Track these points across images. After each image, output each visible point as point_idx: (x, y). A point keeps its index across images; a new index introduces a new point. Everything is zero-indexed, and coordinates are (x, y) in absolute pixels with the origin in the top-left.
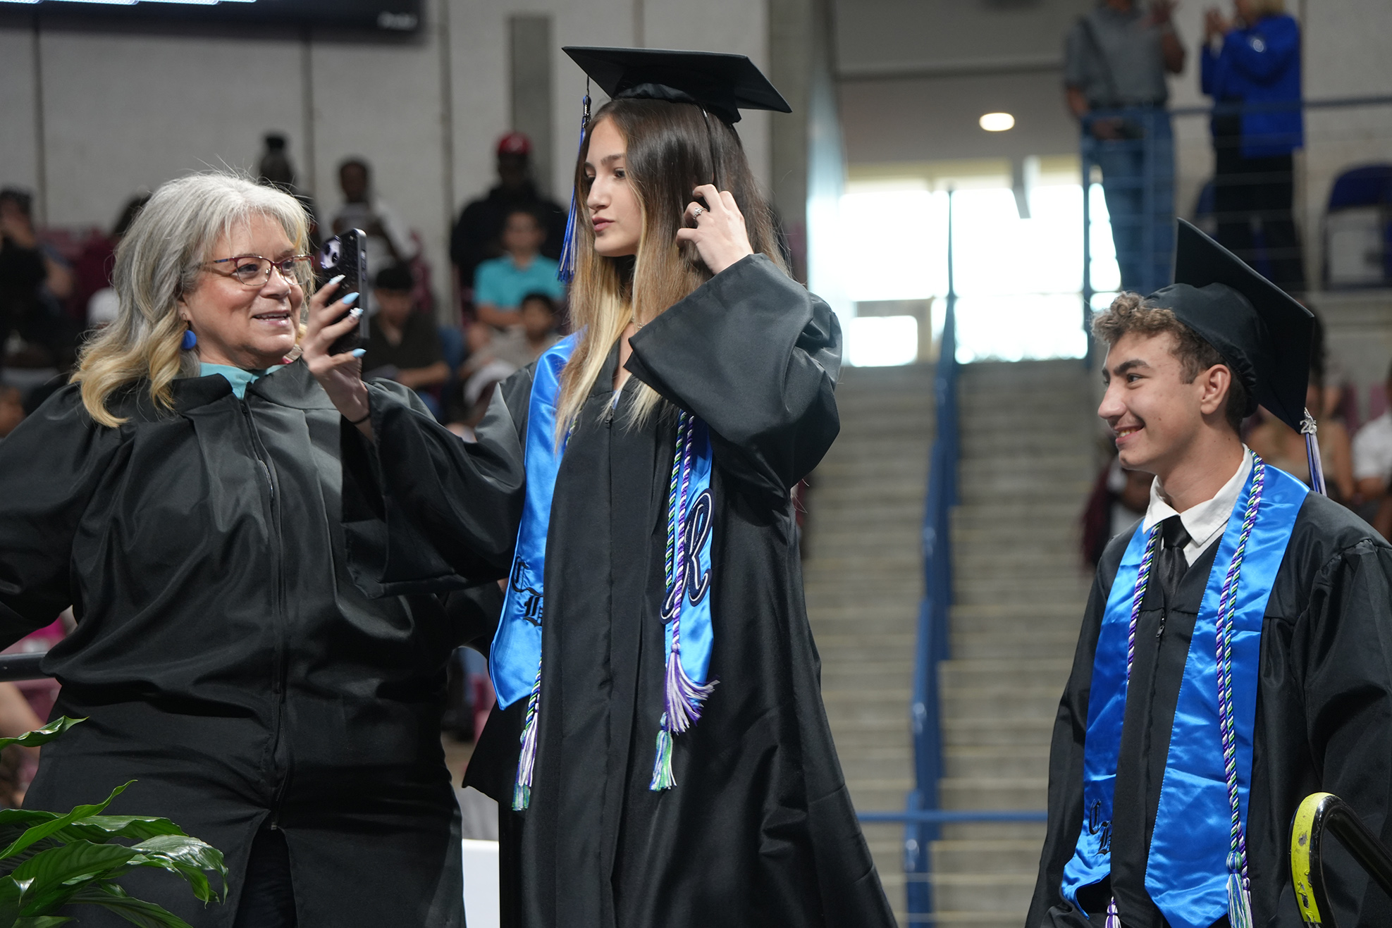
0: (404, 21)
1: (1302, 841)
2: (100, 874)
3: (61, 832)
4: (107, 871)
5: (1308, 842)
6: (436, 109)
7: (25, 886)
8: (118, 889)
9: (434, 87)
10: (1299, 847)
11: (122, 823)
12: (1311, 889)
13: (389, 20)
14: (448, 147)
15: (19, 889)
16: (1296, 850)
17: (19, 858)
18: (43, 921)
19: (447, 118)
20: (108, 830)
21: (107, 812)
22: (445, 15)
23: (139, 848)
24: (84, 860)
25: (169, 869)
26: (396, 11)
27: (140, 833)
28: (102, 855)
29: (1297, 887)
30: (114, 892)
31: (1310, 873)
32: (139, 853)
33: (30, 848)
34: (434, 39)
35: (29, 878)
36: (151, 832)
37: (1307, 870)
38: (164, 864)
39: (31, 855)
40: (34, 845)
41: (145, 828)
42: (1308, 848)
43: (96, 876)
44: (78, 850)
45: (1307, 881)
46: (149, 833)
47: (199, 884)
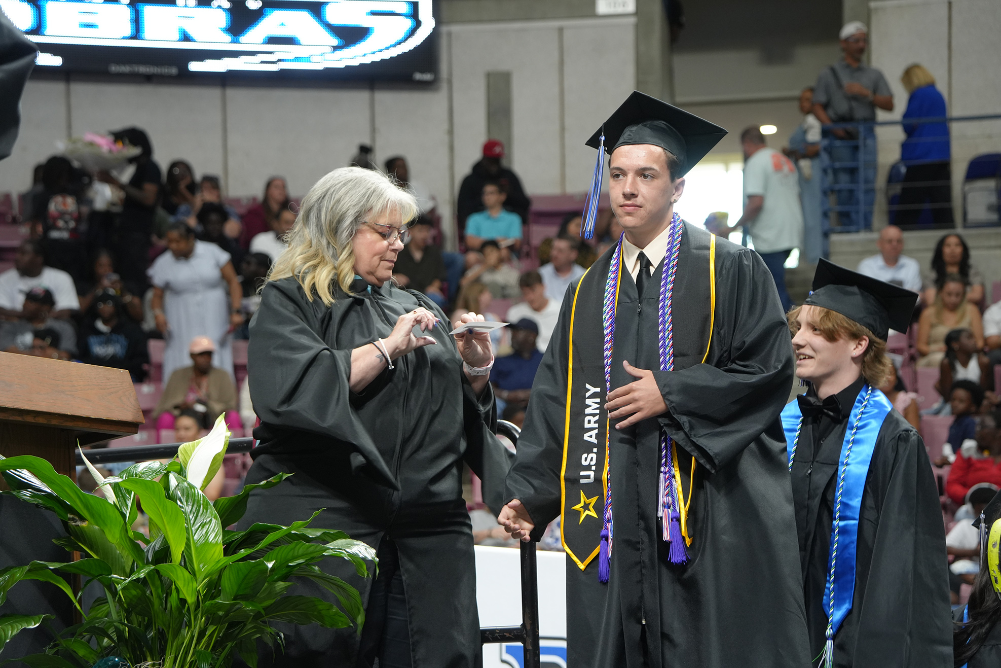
0: (428, 77)
1: (994, 546)
2: (308, 559)
3: (286, 537)
4: (313, 558)
5: (998, 546)
6: (445, 126)
7: (270, 565)
8: (317, 568)
9: (444, 115)
10: (992, 549)
11: (318, 533)
12: (1000, 573)
13: (418, 76)
14: (451, 148)
15: (267, 566)
16: (991, 551)
17: (264, 550)
18: (279, 584)
19: (451, 132)
20: (311, 537)
21: (310, 526)
22: (450, 74)
23: (329, 545)
24: (301, 551)
25: (346, 558)
26: (422, 71)
27: (328, 539)
28: (311, 549)
29: (991, 572)
30: (314, 569)
31: (999, 564)
32: (329, 549)
33: (270, 545)
34: (444, 86)
35: (272, 561)
36: (335, 538)
37: (997, 562)
38: (342, 555)
39: (272, 550)
40: (271, 543)
41: (330, 535)
42: (998, 550)
43: (306, 561)
44: (298, 547)
45: (997, 568)
46: (332, 539)
47: (362, 566)
